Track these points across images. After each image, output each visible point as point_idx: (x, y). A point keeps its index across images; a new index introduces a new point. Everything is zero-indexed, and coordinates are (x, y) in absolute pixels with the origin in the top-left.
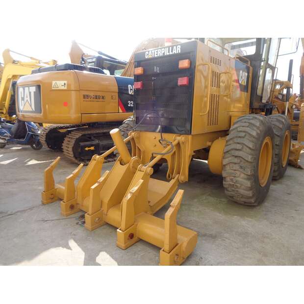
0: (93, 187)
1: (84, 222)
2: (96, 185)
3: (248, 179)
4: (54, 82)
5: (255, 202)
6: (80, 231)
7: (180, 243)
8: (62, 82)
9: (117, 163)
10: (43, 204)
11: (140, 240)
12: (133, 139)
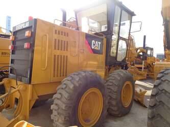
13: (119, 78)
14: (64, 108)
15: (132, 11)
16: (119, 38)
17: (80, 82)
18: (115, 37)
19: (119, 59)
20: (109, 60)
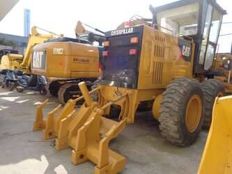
0: (62, 120)
1: (55, 145)
2: (65, 119)
3: (175, 125)
4: (55, 49)
5: (183, 143)
6: (51, 150)
7: (110, 163)
8: (60, 49)
9: (84, 105)
10: (34, 131)
11: (88, 161)
12: (99, 90)
13: (213, 88)
14: (176, 110)
15: (224, 9)
16: (209, 43)
17: (188, 88)
18: (204, 42)
19: (206, 68)
20: (196, 70)
